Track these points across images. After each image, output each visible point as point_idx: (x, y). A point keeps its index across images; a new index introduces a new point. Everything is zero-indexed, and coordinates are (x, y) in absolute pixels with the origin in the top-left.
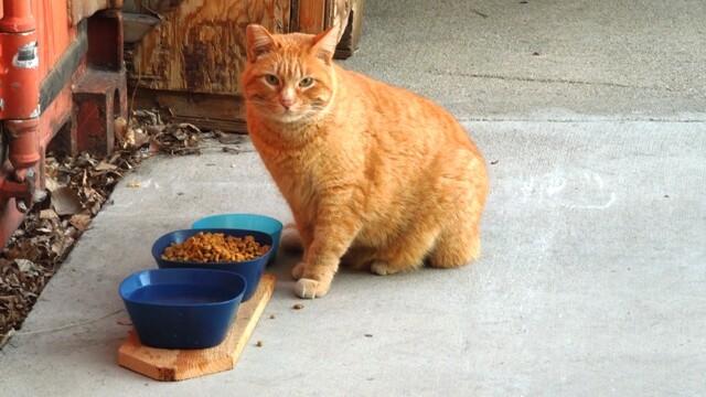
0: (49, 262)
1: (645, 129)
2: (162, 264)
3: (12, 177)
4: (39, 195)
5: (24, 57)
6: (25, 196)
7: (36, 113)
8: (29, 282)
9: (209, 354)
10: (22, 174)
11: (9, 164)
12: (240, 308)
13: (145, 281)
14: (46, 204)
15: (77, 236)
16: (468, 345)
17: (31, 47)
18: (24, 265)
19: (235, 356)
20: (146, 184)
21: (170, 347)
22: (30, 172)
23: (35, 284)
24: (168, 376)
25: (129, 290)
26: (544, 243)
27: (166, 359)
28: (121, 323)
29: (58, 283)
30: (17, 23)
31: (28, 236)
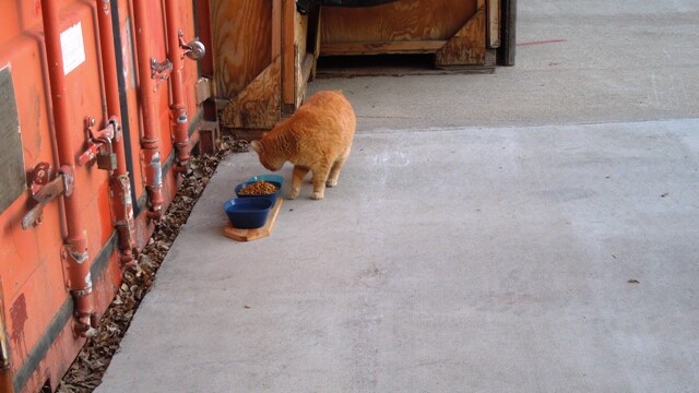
0: (195, 197)
1: (417, 134)
2: (239, 196)
3: (179, 165)
4: (189, 171)
5: (181, 119)
6: (184, 172)
7: (187, 140)
8: (188, 205)
9: (259, 230)
10: (182, 164)
11: (177, 160)
12: (270, 211)
13: (233, 203)
14: (192, 174)
15: (204, 186)
16: (358, 222)
17: (184, 114)
18: (185, 198)
19: (270, 230)
20: (229, 164)
21: (245, 228)
22: (186, 162)
23: (190, 205)
24: (244, 239)
25: (227, 206)
26: (383, 181)
27: (243, 233)
28: (225, 220)
29: (199, 204)
30: (178, 105)
31: (186, 187)
